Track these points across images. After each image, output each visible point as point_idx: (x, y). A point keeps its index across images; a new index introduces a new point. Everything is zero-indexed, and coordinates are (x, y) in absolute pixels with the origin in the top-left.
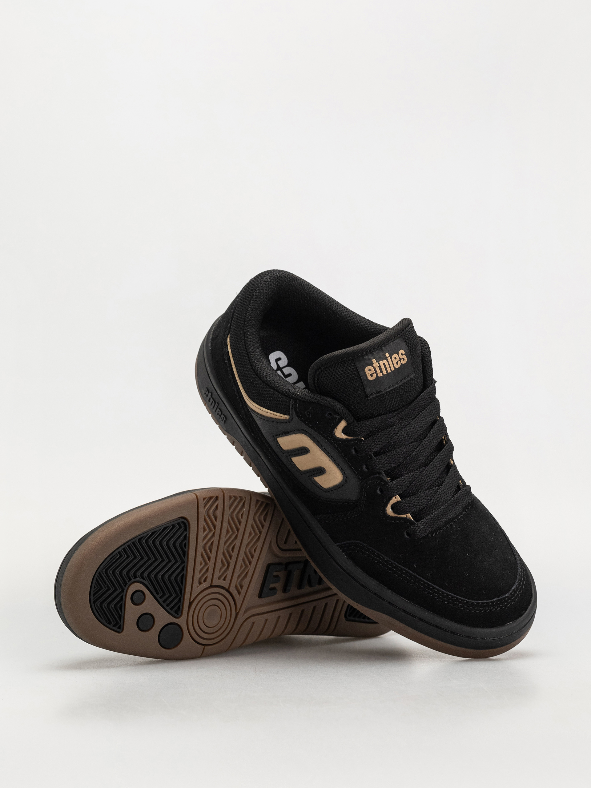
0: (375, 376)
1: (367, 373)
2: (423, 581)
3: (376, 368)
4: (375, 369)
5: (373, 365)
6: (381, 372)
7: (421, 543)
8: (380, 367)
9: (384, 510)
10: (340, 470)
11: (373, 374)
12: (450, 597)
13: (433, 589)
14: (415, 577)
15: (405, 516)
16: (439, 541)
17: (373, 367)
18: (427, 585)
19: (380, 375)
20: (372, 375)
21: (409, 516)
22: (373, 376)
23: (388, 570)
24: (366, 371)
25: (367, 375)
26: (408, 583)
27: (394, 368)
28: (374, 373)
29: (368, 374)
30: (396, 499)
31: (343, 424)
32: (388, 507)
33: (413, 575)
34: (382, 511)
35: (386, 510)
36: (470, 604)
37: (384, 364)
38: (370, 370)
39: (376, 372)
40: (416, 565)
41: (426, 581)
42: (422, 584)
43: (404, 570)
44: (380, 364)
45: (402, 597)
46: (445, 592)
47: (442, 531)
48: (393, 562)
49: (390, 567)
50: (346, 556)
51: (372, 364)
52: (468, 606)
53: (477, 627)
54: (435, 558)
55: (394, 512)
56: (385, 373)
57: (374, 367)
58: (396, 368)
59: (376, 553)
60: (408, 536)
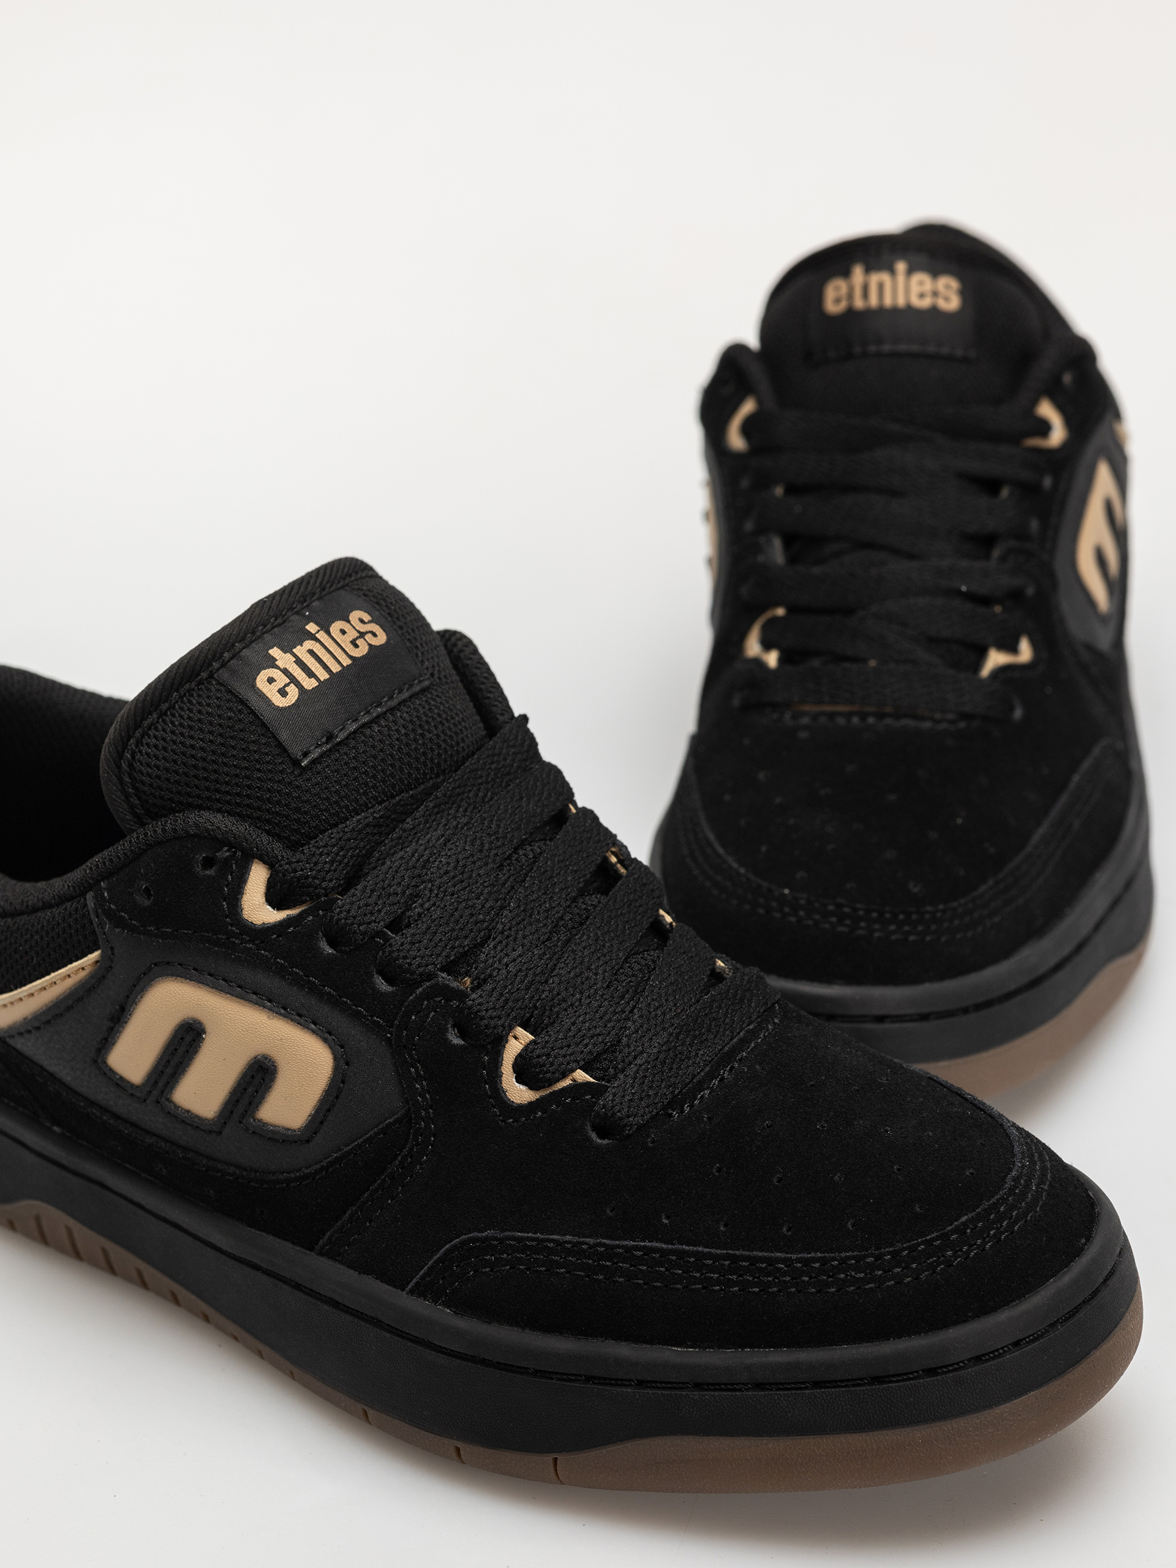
0: (293, 693)
1: (265, 691)
2: (710, 1256)
3: (290, 670)
4: (285, 672)
5: (277, 663)
6: (310, 674)
7: (653, 1142)
8: (299, 662)
9: (498, 1093)
10: (314, 1032)
11: (287, 689)
12: (817, 1265)
13: (751, 1265)
14: (682, 1254)
15: (567, 1082)
16: (709, 1119)
17: (278, 667)
18: (727, 1263)
19: (309, 684)
20: (283, 692)
21: (581, 1076)
22: (287, 694)
23: (588, 1276)
24: (260, 688)
25: (269, 695)
26: (666, 1286)
27: (350, 657)
28: (287, 685)
29: (271, 692)
30: (518, 1041)
31: (258, 877)
32: (504, 1078)
33: (673, 1252)
34: (490, 1097)
35: (504, 1092)
36: (889, 1261)
37: (311, 652)
38: (271, 680)
39: (293, 680)
40: (668, 1217)
41: (719, 1251)
42: (711, 1269)
43: (637, 1248)
44: (299, 654)
45: (671, 1346)
46: (794, 1256)
47: (707, 1092)
48: (591, 1241)
49: (591, 1262)
50: (448, 1307)
51: (272, 663)
52: (885, 1272)
53: (945, 1326)
54: (719, 1170)
55: (532, 1087)
56: (323, 675)
57: (282, 667)
58: (355, 657)
59: (529, 1241)
60: (601, 1137)
